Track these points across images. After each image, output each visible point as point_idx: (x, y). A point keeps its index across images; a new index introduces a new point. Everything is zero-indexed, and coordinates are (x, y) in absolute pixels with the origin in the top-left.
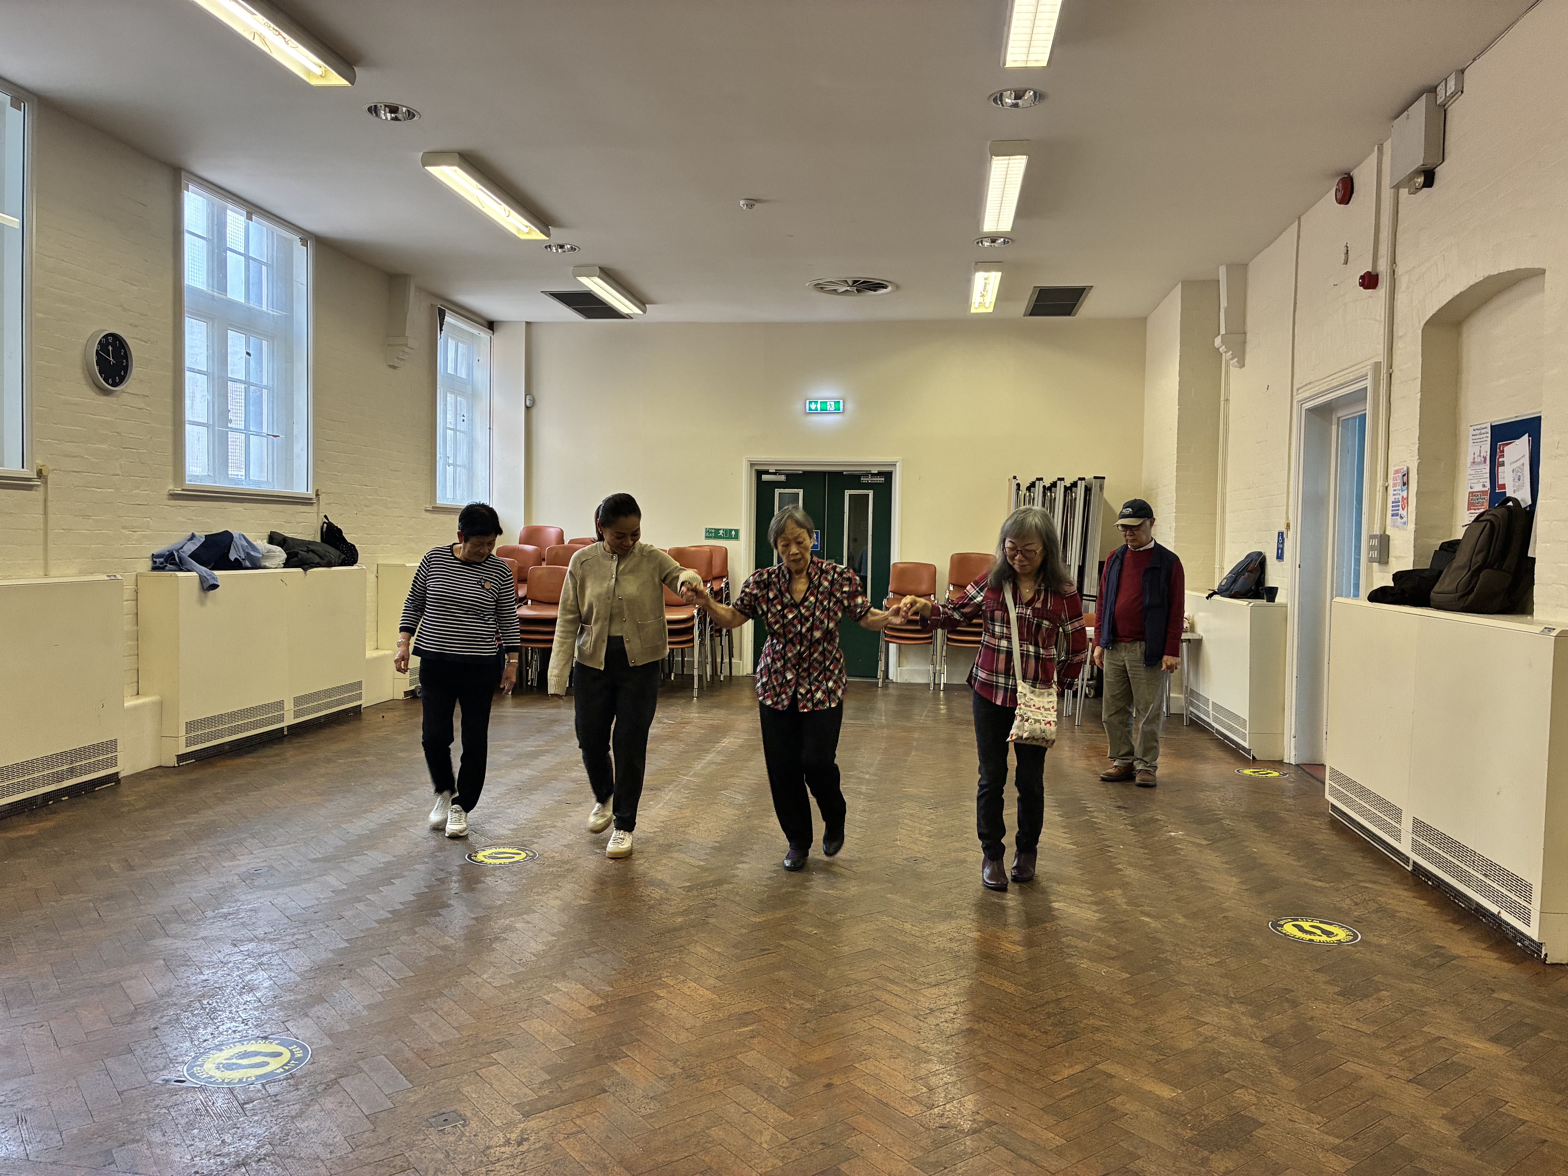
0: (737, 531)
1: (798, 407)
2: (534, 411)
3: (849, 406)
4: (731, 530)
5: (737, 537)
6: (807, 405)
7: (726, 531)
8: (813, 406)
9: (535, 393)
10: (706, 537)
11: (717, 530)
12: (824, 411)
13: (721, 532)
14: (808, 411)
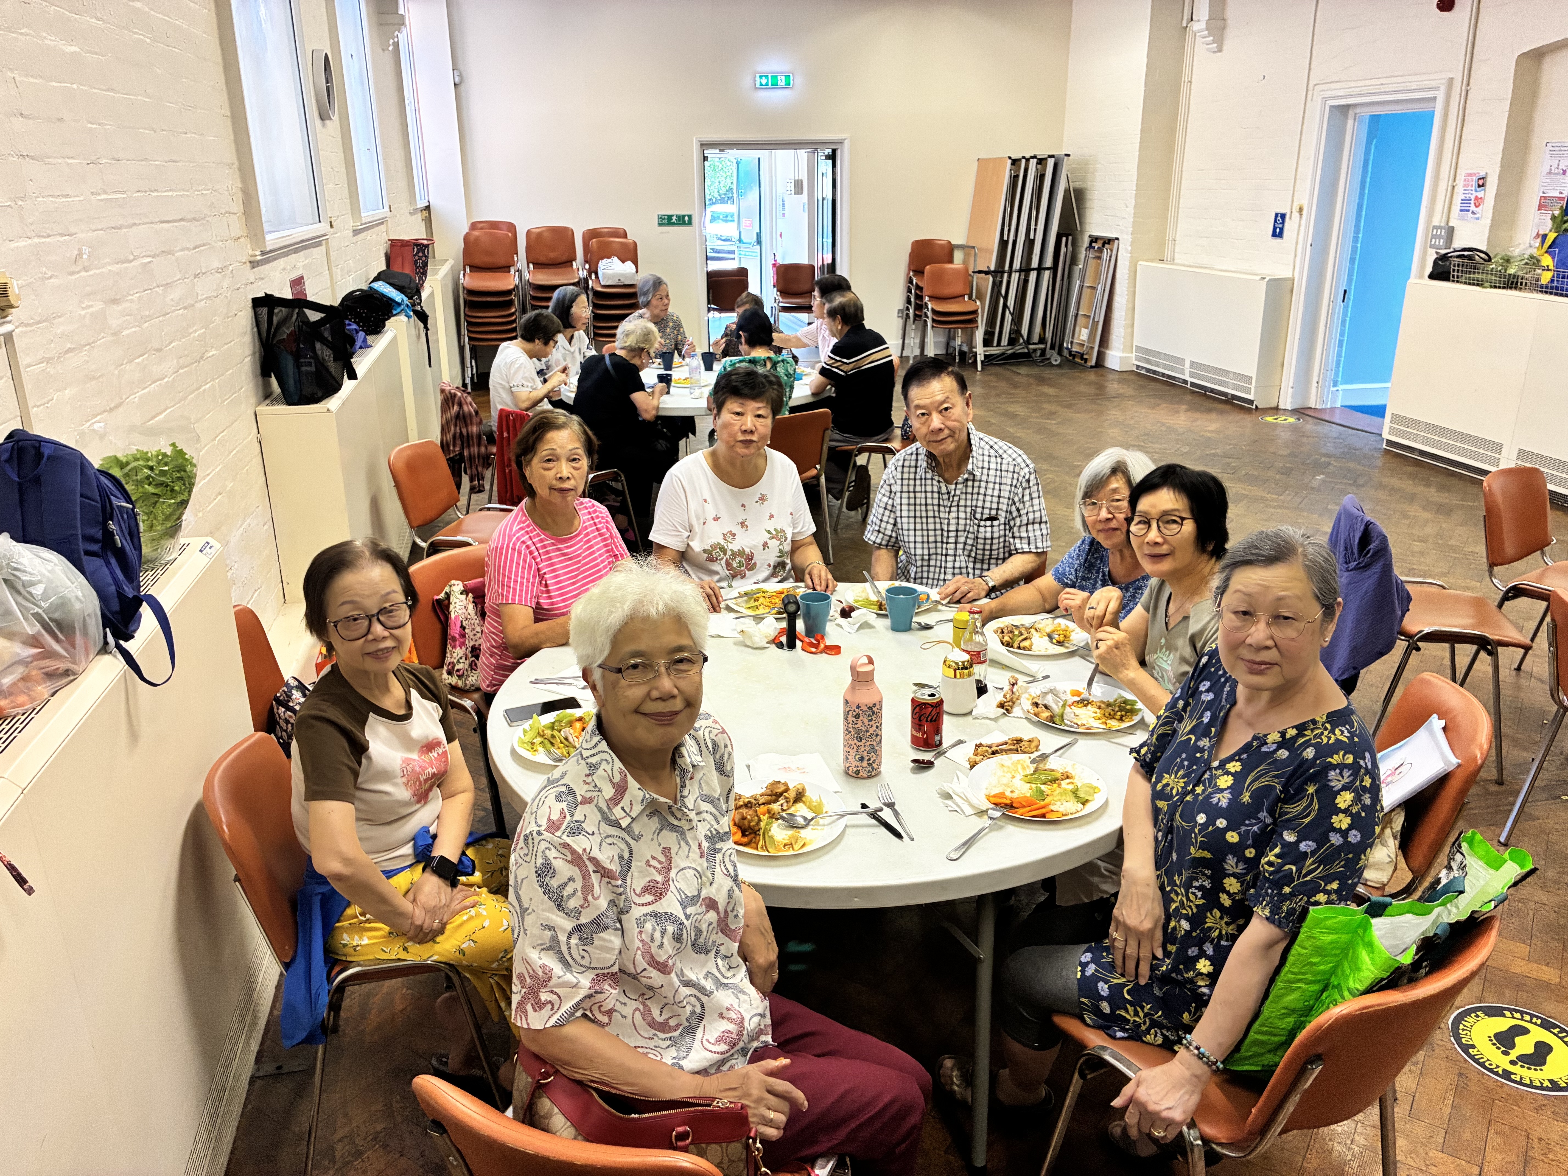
0: (690, 216)
1: (747, 82)
2: (462, 88)
3: (798, 81)
4: (684, 216)
5: (690, 223)
6: (758, 78)
7: (678, 217)
8: (764, 81)
9: (461, 67)
10: (660, 224)
11: (670, 217)
12: (775, 86)
13: (674, 218)
14: (758, 86)
